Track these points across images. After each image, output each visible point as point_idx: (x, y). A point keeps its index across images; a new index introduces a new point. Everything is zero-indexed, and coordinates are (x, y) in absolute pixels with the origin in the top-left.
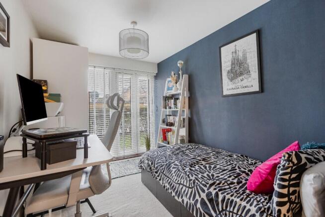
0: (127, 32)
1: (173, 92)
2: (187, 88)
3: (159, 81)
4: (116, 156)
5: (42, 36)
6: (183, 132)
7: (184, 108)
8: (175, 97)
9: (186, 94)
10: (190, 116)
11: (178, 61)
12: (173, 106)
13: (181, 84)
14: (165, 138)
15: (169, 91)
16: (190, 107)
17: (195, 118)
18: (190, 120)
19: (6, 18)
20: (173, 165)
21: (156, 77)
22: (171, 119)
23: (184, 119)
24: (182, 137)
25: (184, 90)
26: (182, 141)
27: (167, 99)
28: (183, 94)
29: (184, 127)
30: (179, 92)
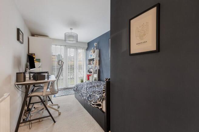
0: (68, 33)
1: (92, 57)
2: (98, 56)
3: (88, 52)
6: (96, 76)
7: (96, 65)
8: (93, 60)
9: (98, 59)
10: (99, 68)
11: (94, 43)
12: (92, 64)
13: (95, 54)
14: (89, 79)
15: (91, 57)
16: (99, 65)
17: (101, 70)
18: (99, 70)
21: (87, 49)
22: (91, 70)
23: (96, 70)
24: (95, 78)
26: (95, 80)
27: (90, 60)
28: (96, 58)
29: (96, 73)
30: (94, 57)
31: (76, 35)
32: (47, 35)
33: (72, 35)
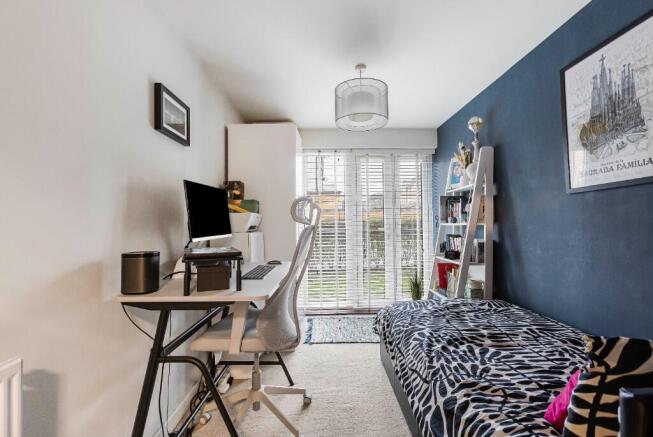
0: (346, 86)
1: (460, 187)
2: (489, 176)
3: (440, 165)
4: (356, 307)
5: (248, 119)
6: (479, 273)
7: (480, 219)
8: (464, 198)
9: (489, 190)
10: (496, 239)
11: (470, 117)
12: (460, 217)
13: (474, 169)
14: (443, 284)
15: (454, 186)
16: (497, 219)
17: (508, 244)
18: (498, 249)
19: (184, 111)
20: (416, 335)
21: (437, 156)
22: (458, 245)
23: (481, 246)
24: (477, 283)
25: (480, 181)
26: (477, 293)
27: (449, 201)
28: (480, 188)
29: (481, 261)
30: (470, 185)
31: (382, 88)
32: (288, 117)
33: (364, 89)
